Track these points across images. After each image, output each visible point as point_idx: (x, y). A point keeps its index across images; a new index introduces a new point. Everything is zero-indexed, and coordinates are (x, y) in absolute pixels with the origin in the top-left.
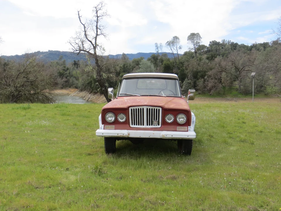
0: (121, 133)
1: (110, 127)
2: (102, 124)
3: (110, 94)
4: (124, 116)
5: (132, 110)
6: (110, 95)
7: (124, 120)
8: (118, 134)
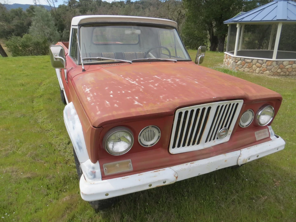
0: (159, 181)
1: (118, 165)
2: (94, 162)
3: (56, 59)
4: (156, 131)
5: (180, 114)
6: (58, 60)
7: (154, 141)
8: (150, 185)
